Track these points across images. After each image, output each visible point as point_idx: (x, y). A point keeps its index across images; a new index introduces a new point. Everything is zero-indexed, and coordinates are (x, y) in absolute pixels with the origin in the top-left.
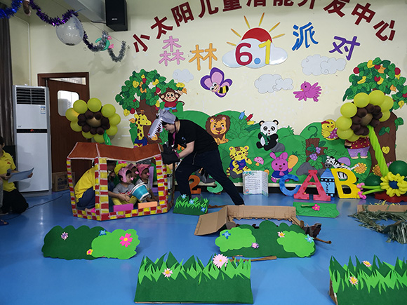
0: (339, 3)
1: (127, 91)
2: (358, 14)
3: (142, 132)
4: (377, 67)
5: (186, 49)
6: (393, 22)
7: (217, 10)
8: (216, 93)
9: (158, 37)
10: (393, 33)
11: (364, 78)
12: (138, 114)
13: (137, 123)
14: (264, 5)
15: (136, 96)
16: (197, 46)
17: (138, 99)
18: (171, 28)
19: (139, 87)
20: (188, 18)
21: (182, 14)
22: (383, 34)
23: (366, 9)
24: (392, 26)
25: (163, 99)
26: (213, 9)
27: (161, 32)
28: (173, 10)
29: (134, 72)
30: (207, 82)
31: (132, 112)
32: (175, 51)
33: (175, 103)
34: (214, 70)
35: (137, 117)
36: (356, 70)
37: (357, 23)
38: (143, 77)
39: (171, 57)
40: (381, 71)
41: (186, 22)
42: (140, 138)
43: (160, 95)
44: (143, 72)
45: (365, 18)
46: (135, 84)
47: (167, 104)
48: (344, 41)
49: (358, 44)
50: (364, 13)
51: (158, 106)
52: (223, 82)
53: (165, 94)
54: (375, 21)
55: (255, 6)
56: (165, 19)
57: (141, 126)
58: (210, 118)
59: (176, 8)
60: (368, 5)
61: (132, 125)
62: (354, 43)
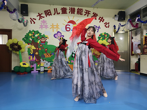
0: (95, 16)
1: (27, 37)
2: (100, 19)
3: (32, 52)
4: (105, 35)
5: (49, 24)
6: (109, 23)
7: (59, 13)
8: (59, 39)
9: (39, 20)
10: (109, 26)
11: (102, 38)
12: (31, 45)
13: (30, 48)
14: (74, 14)
15: (30, 39)
16: (53, 24)
17: (31, 40)
18: (44, 17)
19: (32, 36)
20: (50, 15)
21: (48, 13)
22: (106, 26)
23: (102, 18)
24: (109, 24)
25: (40, 40)
26: (58, 13)
27: (40, 18)
28: (45, 11)
29: (30, 31)
30: (56, 36)
31: (29, 44)
32: (45, 25)
33: (45, 42)
34: (58, 32)
35: (31, 46)
36: (100, 35)
37: (100, 22)
38: (33, 32)
39: (44, 27)
40: (106, 36)
41: (49, 16)
42: (32, 54)
43: (39, 39)
44: (33, 31)
45: (102, 21)
46: (30, 35)
47: (42, 42)
48: (96, 27)
49: (100, 28)
50: (101, 19)
51: (38, 42)
52: (61, 36)
53: (41, 39)
54: (104, 22)
55: (71, 13)
56: (42, 14)
57: (32, 49)
58: (57, 47)
59: (46, 11)
60: (103, 17)
61: (28, 49)
62: (99, 28)
